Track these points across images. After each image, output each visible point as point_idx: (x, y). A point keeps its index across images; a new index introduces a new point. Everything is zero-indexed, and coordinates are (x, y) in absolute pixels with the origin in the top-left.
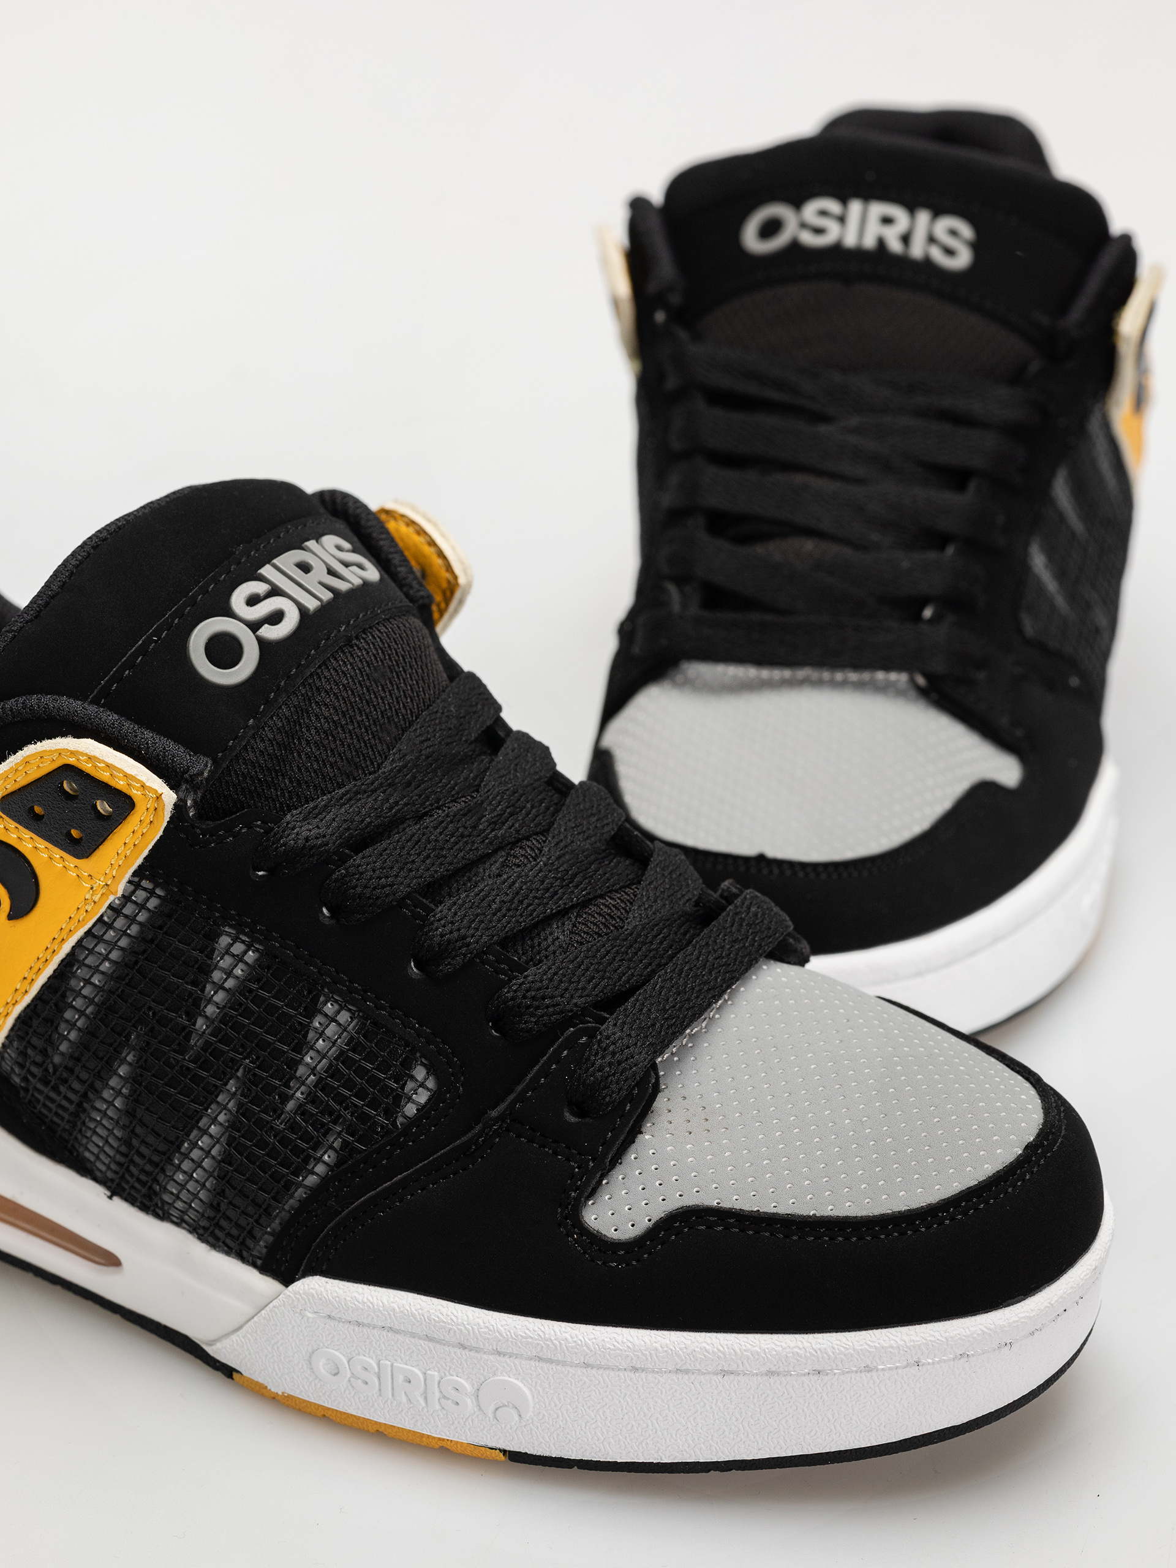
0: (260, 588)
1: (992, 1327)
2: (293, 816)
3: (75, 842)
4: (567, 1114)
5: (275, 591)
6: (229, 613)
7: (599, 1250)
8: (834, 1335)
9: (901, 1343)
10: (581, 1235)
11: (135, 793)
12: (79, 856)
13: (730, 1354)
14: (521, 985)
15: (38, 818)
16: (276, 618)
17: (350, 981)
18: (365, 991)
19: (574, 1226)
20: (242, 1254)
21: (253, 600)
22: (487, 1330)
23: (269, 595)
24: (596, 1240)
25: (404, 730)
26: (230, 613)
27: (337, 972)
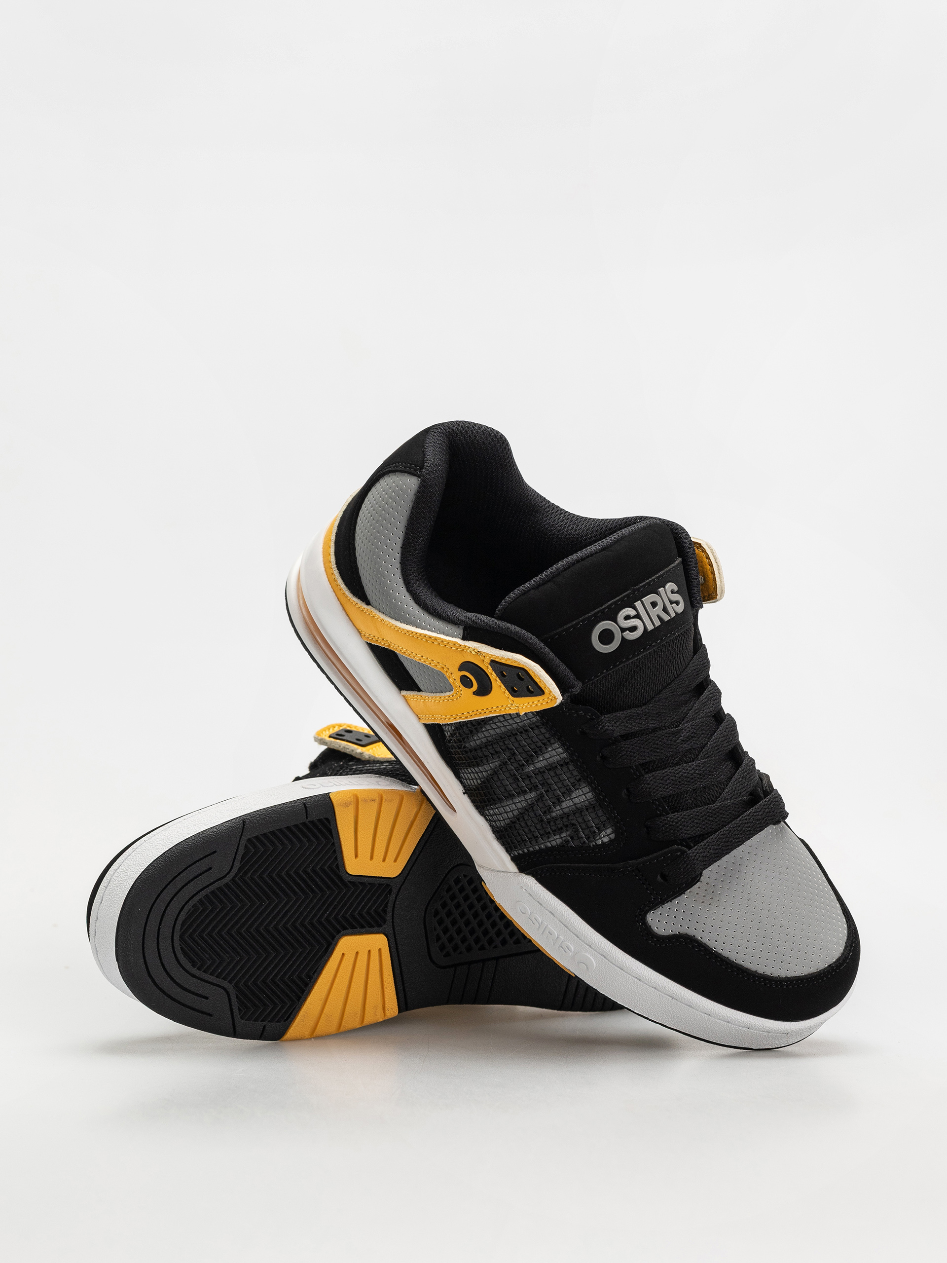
0: (632, 612)
1: (783, 1028)
2: (604, 717)
3: (515, 691)
4: (659, 877)
5: (638, 616)
6: (615, 620)
7: (647, 933)
8: (722, 1006)
9: (746, 1021)
10: (642, 924)
11: (546, 691)
12: (514, 696)
13: (679, 994)
14: (664, 820)
15: (504, 676)
16: (633, 629)
17: (598, 785)
18: (602, 791)
19: (641, 919)
20: (508, 850)
21: (627, 618)
22: (590, 937)
23: (635, 617)
24: (648, 929)
25: (665, 688)
26: (616, 622)
27: (594, 779)
